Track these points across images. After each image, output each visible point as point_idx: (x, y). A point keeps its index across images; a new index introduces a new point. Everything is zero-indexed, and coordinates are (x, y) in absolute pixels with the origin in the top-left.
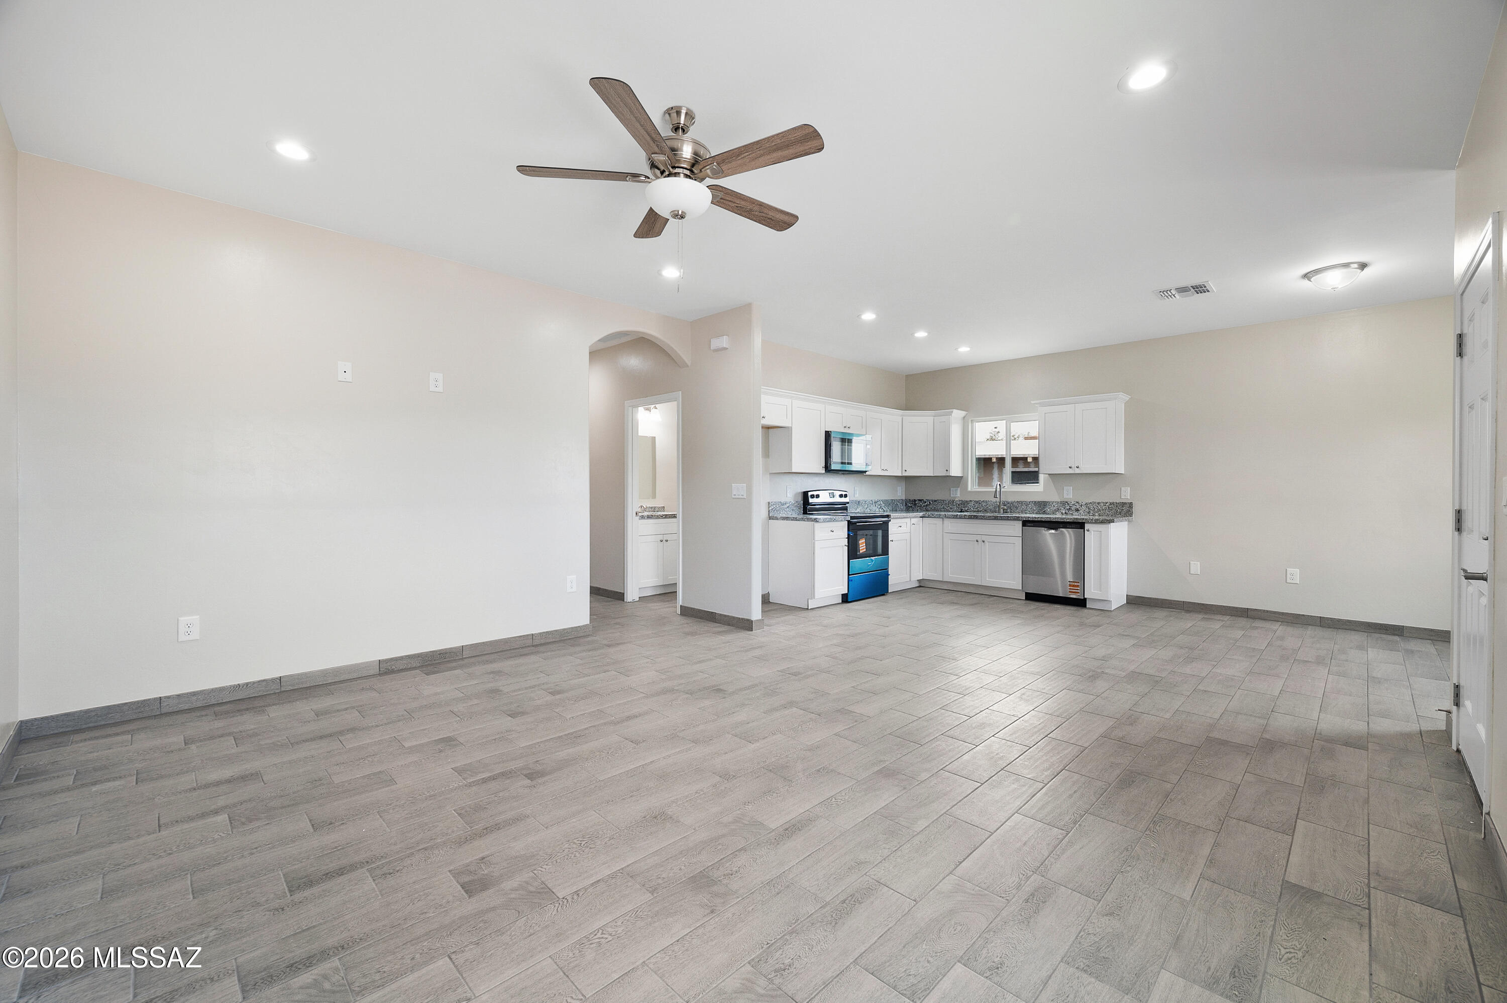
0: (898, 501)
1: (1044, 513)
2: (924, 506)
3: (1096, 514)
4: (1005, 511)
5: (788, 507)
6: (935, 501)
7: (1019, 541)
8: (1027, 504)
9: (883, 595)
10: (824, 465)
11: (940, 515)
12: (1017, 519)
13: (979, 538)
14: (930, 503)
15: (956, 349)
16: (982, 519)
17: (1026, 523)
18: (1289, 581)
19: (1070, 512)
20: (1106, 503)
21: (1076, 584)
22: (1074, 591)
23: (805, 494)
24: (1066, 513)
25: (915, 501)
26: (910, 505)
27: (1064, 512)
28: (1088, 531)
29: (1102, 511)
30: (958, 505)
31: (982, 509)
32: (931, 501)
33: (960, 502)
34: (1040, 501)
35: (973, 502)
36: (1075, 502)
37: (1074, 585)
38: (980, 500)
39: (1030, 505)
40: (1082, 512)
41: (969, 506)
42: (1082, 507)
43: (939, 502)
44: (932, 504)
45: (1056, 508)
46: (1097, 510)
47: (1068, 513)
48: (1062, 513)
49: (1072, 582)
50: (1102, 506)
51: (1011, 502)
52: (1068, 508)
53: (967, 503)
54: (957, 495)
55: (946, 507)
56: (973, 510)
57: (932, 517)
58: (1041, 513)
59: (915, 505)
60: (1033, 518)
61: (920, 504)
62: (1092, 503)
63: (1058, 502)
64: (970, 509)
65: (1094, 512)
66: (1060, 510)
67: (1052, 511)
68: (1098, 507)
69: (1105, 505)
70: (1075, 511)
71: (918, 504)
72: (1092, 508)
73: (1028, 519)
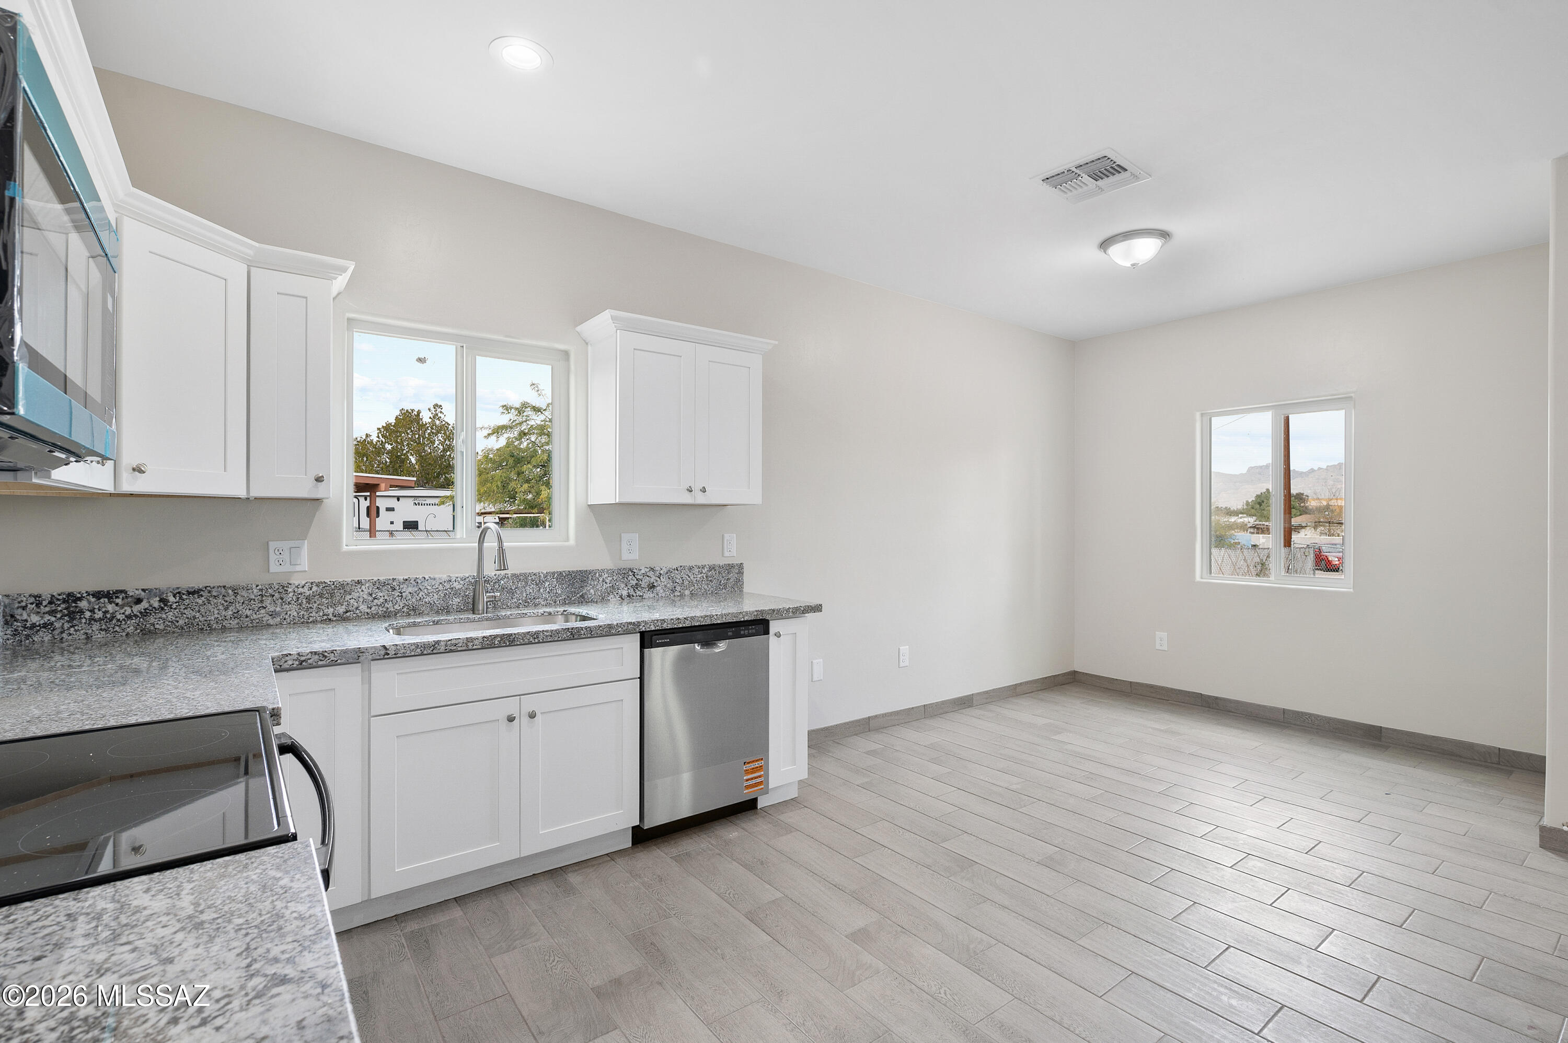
3: (687, 593)
8: (538, 580)
12: (632, 629)
13: (511, 707)
14: (163, 601)
16: (530, 643)
17: (652, 637)
18: (901, 664)
19: (638, 593)
20: (703, 567)
21: (757, 764)
22: (754, 781)
24: (629, 596)
25: (71, 598)
26: (34, 619)
27: (625, 593)
28: (778, 635)
29: (696, 585)
30: (308, 599)
31: (402, 606)
32: (170, 594)
33: (315, 588)
34: (573, 572)
35: (367, 585)
36: (648, 570)
37: (754, 768)
38: (390, 582)
39: (547, 584)
40: (662, 591)
41: (352, 601)
42: (661, 578)
43: (214, 594)
44: (174, 606)
45: (609, 585)
46: (687, 582)
47: (635, 595)
48: (621, 597)
49: (748, 763)
50: (697, 573)
51: (495, 578)
52: (634, 582)
53: (342, 591)
54: (298, 568)
55: (248, 612)
56: (368, 611)
57: (320, 663)
58: (574, 600)
59: (72, 619)
60: (672, 621)
61: (105, 612)
62: (679, 569)
63: (613, 572)
64: (357, 608)
65: (682, 588)
66: (618, 589)
67: (600, 594)
68: (689, 577)
69: (702, 571)
70: (648, 591)
71: (87, 614)
72: (679, 579)
73: (662, 627)
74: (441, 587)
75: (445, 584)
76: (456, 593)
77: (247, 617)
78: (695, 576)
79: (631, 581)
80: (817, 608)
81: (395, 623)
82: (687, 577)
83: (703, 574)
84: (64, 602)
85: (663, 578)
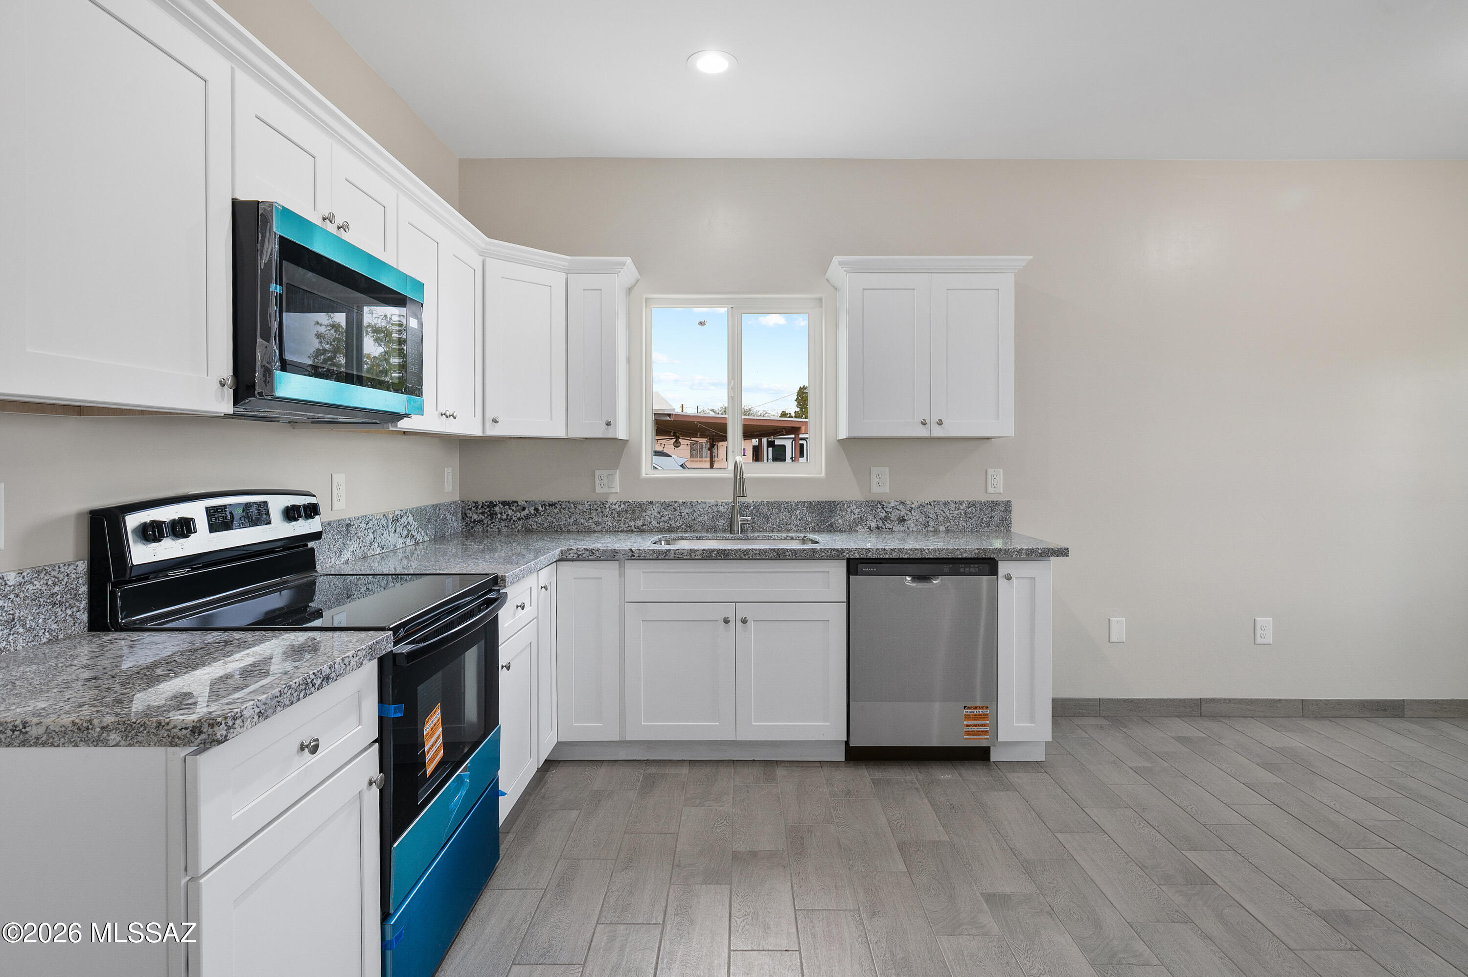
0: (446, 507)
2: (519, 519)
3: (942, 528)
6: (550, 505)
7: (836, 617)
8: (791, 508)
10: (224, 367)
11: (613, 552)
13: (728, 611)
14: (536, 509)
16: (741, 559)
17: (857, 565)
18: (1259, 640)
19: (887, 525)
20: (961, 503)
21: (980, 712)
22: (977, 729)
24: (878, 528)
25: (492, 505)
26: (475, 517)
27: (873, 525)
28: (1008, 578)
29: (952, 521)
30: (618, 513)
31: (681, 523)
32: (540, 505)
33: (622, 506)
34: (822, 502)
35: (657, 505)
36: (898, 503)
37: (976, 715)
38: (673, 504)
39: (798, 512)
40: (913, 525)
41: (647, 517)
42: (912, 512)
43: (563, 507)
44: (542, 514)
45: (857, 516)
46: (942, 518)
47: (884, 527)
48: (870, 528)
49: (969, 708)
50: (953, 509)
52: (883, 515)
53: (640, 509)
54: (613, 490)
55: (583, 521)
56: (658, 525)
57: (590, 557)
58: (823, 528)
59: (492, 518)
60: (878, 551)
61: (508, 515)
62: (932, 504)
63: (862, 504)
64: (650, 523)
65: (936, 523)
66: (866, 521)
67: (848, 524)
68: (944, 512)
69: (959, 507)
70: (899, 524)
71: (499, 516)
72: (933, 514)
73: (867, 556)
74: (710, 510)
75: (713, 508)
76: (722, 516)
77: (582, 524)
78: (952, 512)
79: (880, 514)
80: (1063, 552)
81: (668, 536)
82: (942, 513)
83: (960, 511)
84: (488, 507)
85: (915, 512)
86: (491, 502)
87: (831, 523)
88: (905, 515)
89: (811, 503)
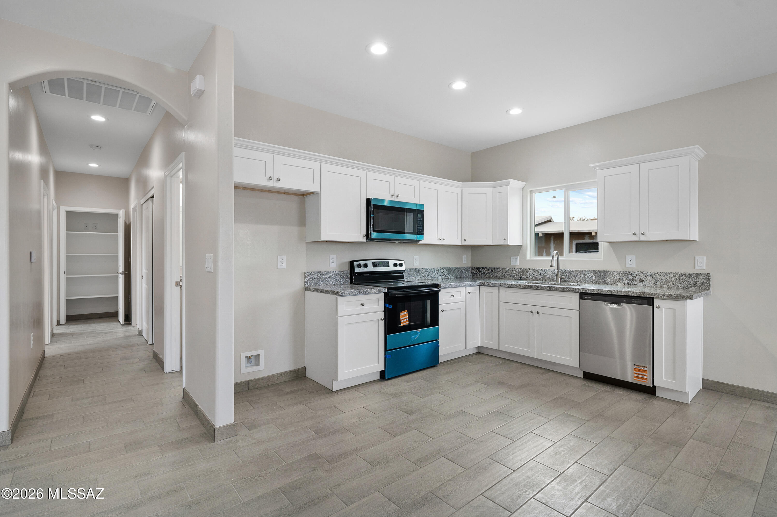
0: (463, 268)
1: (605, 283)
2: (487, 273)
3: (665, 286)
4: (562, 280)
5: (330, 277)
6: (496, 269)
7: (575, 315)
8: (586, 273)
9: (434, 366)
10: (365, 232)
11: (495, 284)
12: (573, 291)
13: (533, 309)
14: (492, 270)
15: (507, 111)
16: (536, 289)
17: (584, 295)
19: (633, 283)
20: (677, 274)
21: (643, 369)
22: (641, 376)
23: (352, 263)
24: (628, 284)
25: (479, 268)
26: (474, 272)
27: (626, 282)
28: (658, 307)
29: (671, 283)
30: (518, 273)
31: (541, 277)
33: (520, 270)
34: (600, 271)
35: (532, 270)
36: (640, 273)
37: (640, 370)
38: (538, 270)
39: (589, 275)
40: (648, 284)
41: (528, 274)
42: (648, 277)
43: (500, 270)
44: (494, 272)
45: (618, 278)
46: (665, 281)
47: (632, 284)
48: (624, 284)
49: (637, 366)
50: (672, 277)
51: (569, 271)
52: (631, 278)
54: (517, 264)
55: (506, 275)
56: (532, 278)
58: (601, 283)
59: (479, 273)
60: (591, 290)
61: (484, 272)
62: (659, 274)
63: (620, 272)
64: (529, 277)
65: (661, 283)
66: (622, 280)
67: (613, 281)
68: (666, 278)
69: (675, 276)
70: (640, 282)
71: (481, 272)
72: (659, 279)
73: (586, 292)
74: (552, 273)
75: (553, 272)
77: (506, 276)
78: (671, 278)
82: (665, 278)
83: (676, 278)
84: (478, 269)
85: (649, 277)
86: (479, 267)
87: (604, 281)
88: (643, 279)
89: (595, 271)
